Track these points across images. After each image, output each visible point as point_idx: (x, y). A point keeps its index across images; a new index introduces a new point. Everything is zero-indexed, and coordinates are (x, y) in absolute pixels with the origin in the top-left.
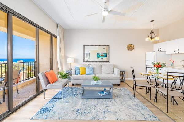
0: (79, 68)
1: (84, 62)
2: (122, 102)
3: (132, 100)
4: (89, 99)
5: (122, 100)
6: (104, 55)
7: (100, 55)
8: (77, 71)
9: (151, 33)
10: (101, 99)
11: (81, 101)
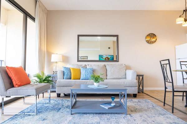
0: (69, 70)
1: (78, 61)
2: (146, 118)
3: (162, 117)
4: (85, 115)
5: (145, 116)
6: (109, 57)
7: (104, 57)
8: (66, 74)
9: (185, 12)
10: (107, 115)
11: (70, 118)
